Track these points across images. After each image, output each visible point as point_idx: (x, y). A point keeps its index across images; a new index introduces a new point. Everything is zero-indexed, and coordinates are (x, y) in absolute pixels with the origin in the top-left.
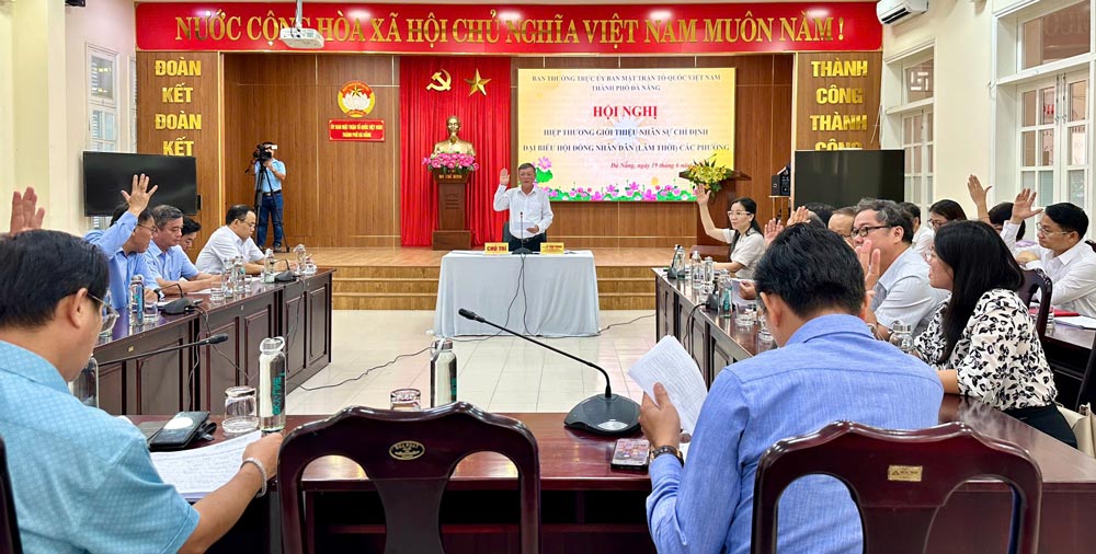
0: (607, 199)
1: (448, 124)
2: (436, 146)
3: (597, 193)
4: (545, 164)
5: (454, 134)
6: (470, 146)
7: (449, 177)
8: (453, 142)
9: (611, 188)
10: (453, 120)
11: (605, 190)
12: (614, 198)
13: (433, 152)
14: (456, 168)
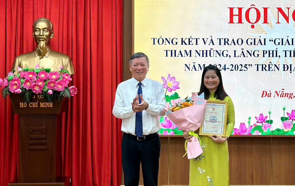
0: (255, 133)
1: (34, 29)
2: (18, 60)
3: (242, 125)
4: (170, 84)
5: (42, 44)
6: (66, 61)
7: (34, 105)
8: (41, 55)
9: (262, 119)
10: (42, 25)
11: (253, 121)
12: (266, 132)
13: (12, 69)
14: (45, 94)
